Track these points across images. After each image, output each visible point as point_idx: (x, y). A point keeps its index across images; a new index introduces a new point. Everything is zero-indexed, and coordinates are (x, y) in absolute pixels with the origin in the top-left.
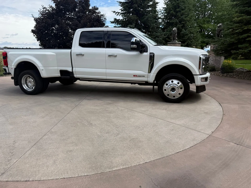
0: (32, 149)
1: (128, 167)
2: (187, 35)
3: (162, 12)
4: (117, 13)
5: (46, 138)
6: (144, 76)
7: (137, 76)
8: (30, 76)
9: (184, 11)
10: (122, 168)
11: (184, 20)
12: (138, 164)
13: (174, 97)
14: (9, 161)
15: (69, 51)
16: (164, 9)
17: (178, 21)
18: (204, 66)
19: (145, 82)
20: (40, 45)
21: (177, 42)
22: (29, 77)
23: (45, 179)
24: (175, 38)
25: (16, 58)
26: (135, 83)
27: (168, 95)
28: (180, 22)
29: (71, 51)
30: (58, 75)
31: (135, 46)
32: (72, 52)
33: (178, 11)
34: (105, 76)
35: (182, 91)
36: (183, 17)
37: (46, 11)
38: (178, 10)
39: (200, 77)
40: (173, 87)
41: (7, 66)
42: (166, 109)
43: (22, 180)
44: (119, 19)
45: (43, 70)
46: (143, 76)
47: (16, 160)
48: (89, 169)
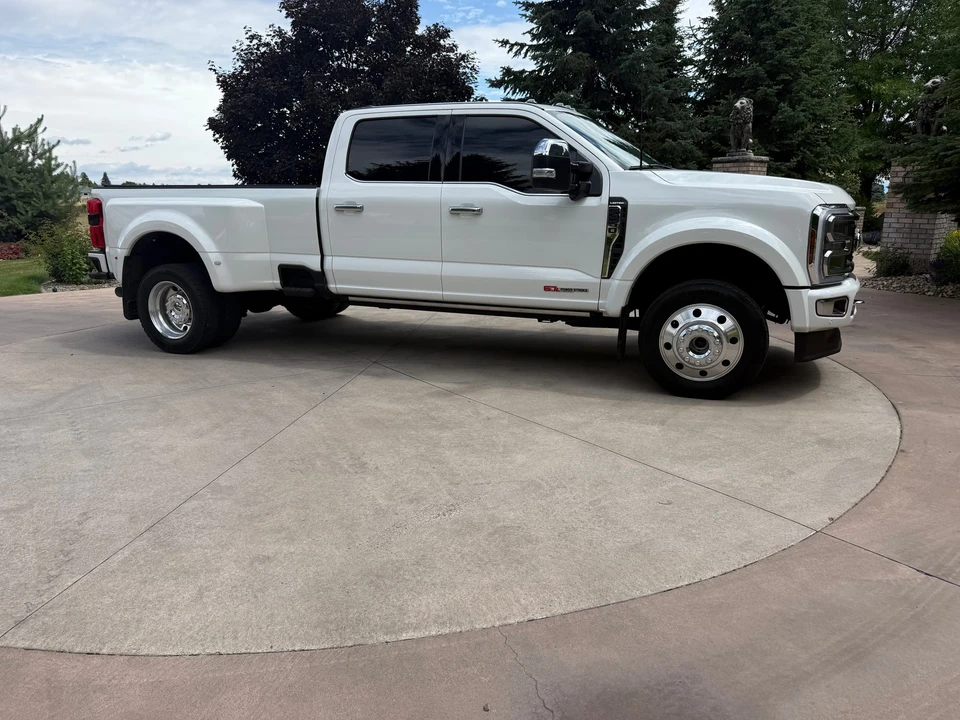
0: (138, 544)
1: (459, 630)
2: (800, 126)
3: (700, 35)
4: (515, 49)
5: (193, 510)
6: (586, 291)
7: (556, 289)
8: (179, 288)
9: (788, 30)
10: (434, 633)
11: (788, 68)
12: (497, 624)
13: (703, 373)
14: (50, 581)
15: (311, 193)
16: (706, 26)
17: (761, 71)
18: (828, 253)
19: (591, 312)
20: (235, 175)
21: (751, 155)
22: (175, 289)
23: (153, 650)
24: (743, 141)
25: (132, 218)
26: (553, 318)
27: (680, 366)
28: (772, 75)
29: (318, 193)
30: (273, 282)
31: (548, 172)
32: (323, 197)
33: (763, 29)
34: (439, 290)
35: (734, 353)
36: (785, 53)
37: (258, 49)
38: (762, 26)
39: (810, 298)
40: (698, 335)
41: (103, 251)
42: (663, 423)
43: (77, 650)
44: (523, 71)
45: (218, 264)
46: (580, 290)
47: (75, 580)
48: (316, 627)
